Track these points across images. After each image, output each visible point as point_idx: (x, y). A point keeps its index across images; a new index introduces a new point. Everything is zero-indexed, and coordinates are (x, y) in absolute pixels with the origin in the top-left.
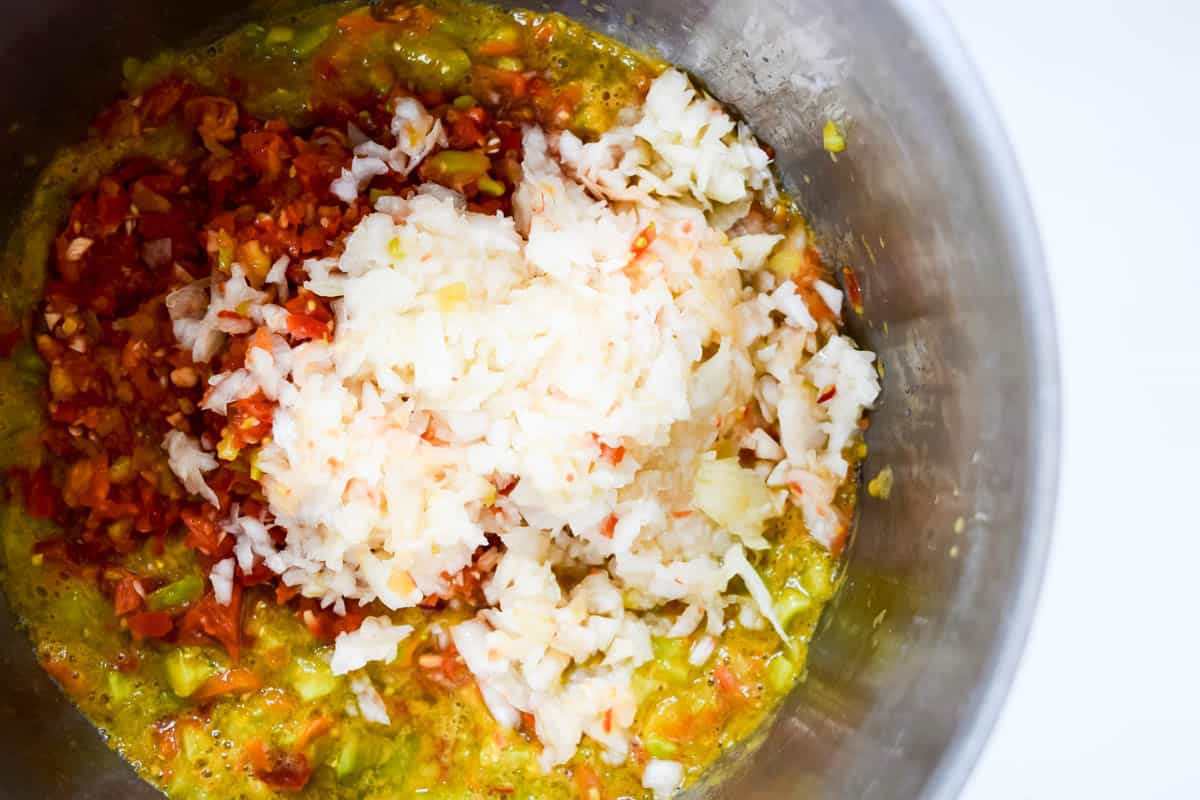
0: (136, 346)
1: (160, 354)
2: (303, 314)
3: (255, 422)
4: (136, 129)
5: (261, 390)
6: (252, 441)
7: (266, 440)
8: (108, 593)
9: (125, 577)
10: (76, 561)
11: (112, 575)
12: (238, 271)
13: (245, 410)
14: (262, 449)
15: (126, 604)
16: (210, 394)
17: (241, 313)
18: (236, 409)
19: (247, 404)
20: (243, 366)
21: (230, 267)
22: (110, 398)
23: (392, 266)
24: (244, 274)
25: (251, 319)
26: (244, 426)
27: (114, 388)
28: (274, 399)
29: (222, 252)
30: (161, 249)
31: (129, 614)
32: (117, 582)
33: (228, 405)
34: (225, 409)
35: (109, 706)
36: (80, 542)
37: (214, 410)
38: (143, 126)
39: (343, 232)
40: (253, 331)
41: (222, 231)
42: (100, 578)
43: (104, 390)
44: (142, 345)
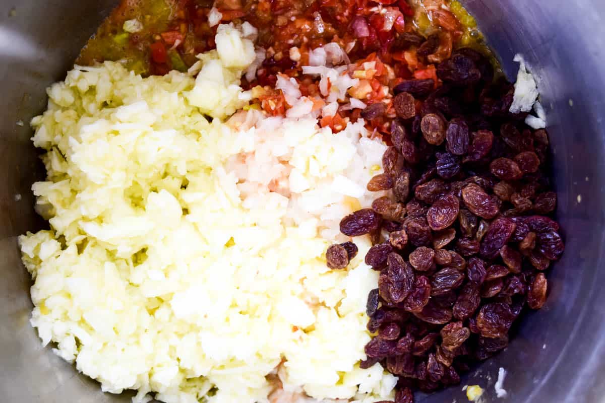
0: (307, 26)
1: (305, 39)
2: (334, 124)
3: (273, 107)
4: (431, 7)
5: (291, 107)
6: (263, 106)
7: (264, 112)
8: (172, 27)
9: (183, 34)
10: (186, 6)
11: (183, 27)
12: (355, 83)
13: (279, 100)
14: (260, 111)
15: (168, 37)
16: (286, 78)
17: (331, 89)
18: (278, 95)
19: (282, 101)
20: (302, 96)
21: (356, 78)
22: (276, 13)
23: (365, 168)
24: (353, 86)
25: (328, 95)
26: (270, 101)
27: (282, 14)
28: (286, 115)
29: (364, 72)
30: (363, 30)
31: (162, 40)
32: (179, 31)
33: (281, 89)
34: (278, 88)
35: (110, 35)
36: (197, 7)
37: (277, 82)
38: (433, 11)
39: (382, 136)
40: (322, 97)
41: (376, 71)
42: (179, 20)
43: (281, 9)
44: (308, 29)
